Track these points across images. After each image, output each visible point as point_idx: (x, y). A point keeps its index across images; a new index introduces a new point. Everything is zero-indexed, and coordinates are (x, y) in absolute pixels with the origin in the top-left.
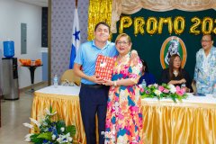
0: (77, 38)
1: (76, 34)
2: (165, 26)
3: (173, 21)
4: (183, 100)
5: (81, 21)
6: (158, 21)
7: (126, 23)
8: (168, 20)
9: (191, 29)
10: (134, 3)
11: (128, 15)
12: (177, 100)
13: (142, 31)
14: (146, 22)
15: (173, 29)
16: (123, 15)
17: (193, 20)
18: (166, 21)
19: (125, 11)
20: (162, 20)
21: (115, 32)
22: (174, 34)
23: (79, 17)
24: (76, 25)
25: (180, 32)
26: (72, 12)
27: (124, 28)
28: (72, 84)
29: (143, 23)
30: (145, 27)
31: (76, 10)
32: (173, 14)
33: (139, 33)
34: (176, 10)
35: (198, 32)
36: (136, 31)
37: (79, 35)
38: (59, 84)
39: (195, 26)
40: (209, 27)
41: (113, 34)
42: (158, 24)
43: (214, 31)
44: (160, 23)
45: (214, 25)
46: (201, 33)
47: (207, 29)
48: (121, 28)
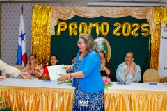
0: (22, 39)
1: (22, 36)
2: (94, 29)
3: (100, 25)
5: (26, 26)
6: (88, 25)
7: (62, 27)
8: (96, 25)
9: (114, 32)
10: (69, 11)
11: (64, 21)
13: (76, 34)
14: (78, 26)
15: (100, 32)
16: (60, 21)
17: (116, 24)
18: (94, 25)
19: (61, 17)
20: (91, 25)
21: (54, 34)
22: (100, 35)
23: (24, 22)
24: (22, 29)
25: (106, 34)
26: (19, 19)
27: (61, 32)
30: (77, 30)
31: (22, 17)
32: (100, 20)
33: (73, 35)
34: (102, 17)
35: (119, 34)
36: (71, 34)
37: (24, 37)
39: (117, 29)
40: (128, 30)
41: (52, 36)
42: (88, 28)
43: (132, 33)
44: (90, 27)
45: (133, 28)
46: (122, 35)
47: (126, 32)
48: (59, 31)
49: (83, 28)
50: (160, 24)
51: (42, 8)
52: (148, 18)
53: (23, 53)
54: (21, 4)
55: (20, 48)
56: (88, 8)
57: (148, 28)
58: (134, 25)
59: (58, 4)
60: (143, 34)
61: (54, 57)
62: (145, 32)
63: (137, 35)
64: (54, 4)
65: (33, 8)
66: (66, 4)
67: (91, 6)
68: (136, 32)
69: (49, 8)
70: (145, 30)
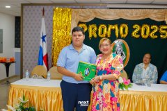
0: (44, 40)
1: (43, 38)
2: (113, 31)
4: (129, 89)
5: (47, 28)
6: (108, 27)
8: (115, 27)
9: (134, 34)
11: (84, 23)
12: (125, 89)
13: (95, 36)
14: (98, 28)
15: (119, 34)
16: (80, 23)
17: (135, 26)
18: (113, 27)
19: (82, 19)
22: (120, 37)
23: (46, 24)
24: (43, 31)
25: (125, 36)
26: (40, 20)
28: (40, 77)
30: (97, 32)
31: (43, 19)
32: (119, 22)
35: (138, 36)
36: (90, 36)
38: (30, 77)
39: (136, 31)
40: (147, 32)
42: (107, 30)
44: (109, 29)
45: (151, 30)
46: (141, 36)
47: (145, 34)
49: (103, 30)
53: (44, 54)
54: (42, 7)
55: (41, 49)
60: (161, 36)
62: (164, 34)
63: (156, 37)
64: (74, 7)
65: (54, 10)
66: (86, 7)
67: (110, 8)
69: (69, 10)
70: (164, 32)
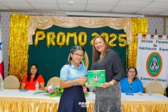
3: (78, 35)
7: (40, 36)
10: (47, 21)
20: (69, 35)
21: (32, 44)
27: (39, 41)
29: (54, 36)
33: (51, 44)
34: (80, 27)
37: (1, 46)
41: (30, 46)
43: (110, 43)
48: (36, 40)
50: (137, 35)
51: (20, 18)
52: (125, 29)
56: (66, 18)
57: (125, 38)
58: (111, 36)
59: (37, 14)
61: (34, 67)
68: (114, 42)
